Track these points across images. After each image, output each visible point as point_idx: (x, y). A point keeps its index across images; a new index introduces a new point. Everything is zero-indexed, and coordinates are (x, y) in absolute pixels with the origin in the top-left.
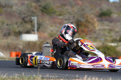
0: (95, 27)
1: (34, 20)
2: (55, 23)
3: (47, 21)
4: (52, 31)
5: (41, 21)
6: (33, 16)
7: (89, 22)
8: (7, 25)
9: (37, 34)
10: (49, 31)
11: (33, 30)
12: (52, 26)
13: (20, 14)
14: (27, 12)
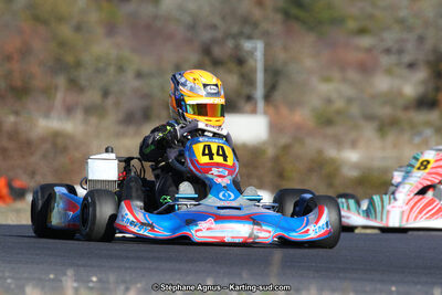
1: (252, 53)
2: (343, 67)
3: (305, 56)
4: (329, 101)
5: (281, 56)
6: (250, 37)
8: (139, 75)
9: (265, 113)
10: (315, 101)
11: (249, 98)
12: (327, 80)
13: (192, 27)
14: (223, 18)
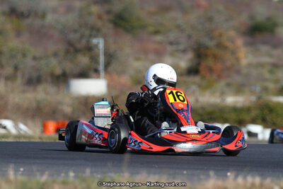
0: (238, 59)
1: (97, 45)
2: (146, 52)
7: (226, 48)
9: (105, 78)
12: (138, 59)
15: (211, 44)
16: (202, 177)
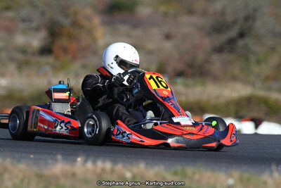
7: (81, 27)
15: (66, 22)
16: (50, 161)
